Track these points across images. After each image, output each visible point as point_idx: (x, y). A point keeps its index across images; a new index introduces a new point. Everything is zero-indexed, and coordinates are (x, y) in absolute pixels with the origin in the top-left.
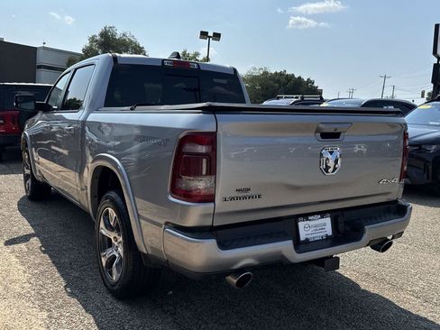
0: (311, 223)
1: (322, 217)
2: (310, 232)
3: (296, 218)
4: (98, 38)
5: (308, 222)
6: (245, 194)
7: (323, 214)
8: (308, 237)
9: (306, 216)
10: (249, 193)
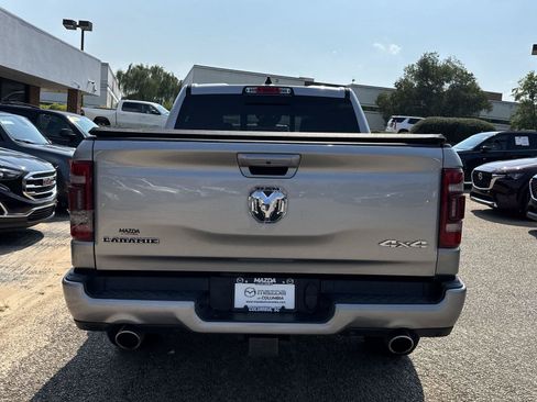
0: (257, 287)
1: (278, 282)
2: (252, 299)
3: (232, 278)
4: (416, 68)
5: (253, 285)
6: (130, 236)
7: (281, 278)
8: (249, 305)
9: (250, 277)
10: (139, 236)
